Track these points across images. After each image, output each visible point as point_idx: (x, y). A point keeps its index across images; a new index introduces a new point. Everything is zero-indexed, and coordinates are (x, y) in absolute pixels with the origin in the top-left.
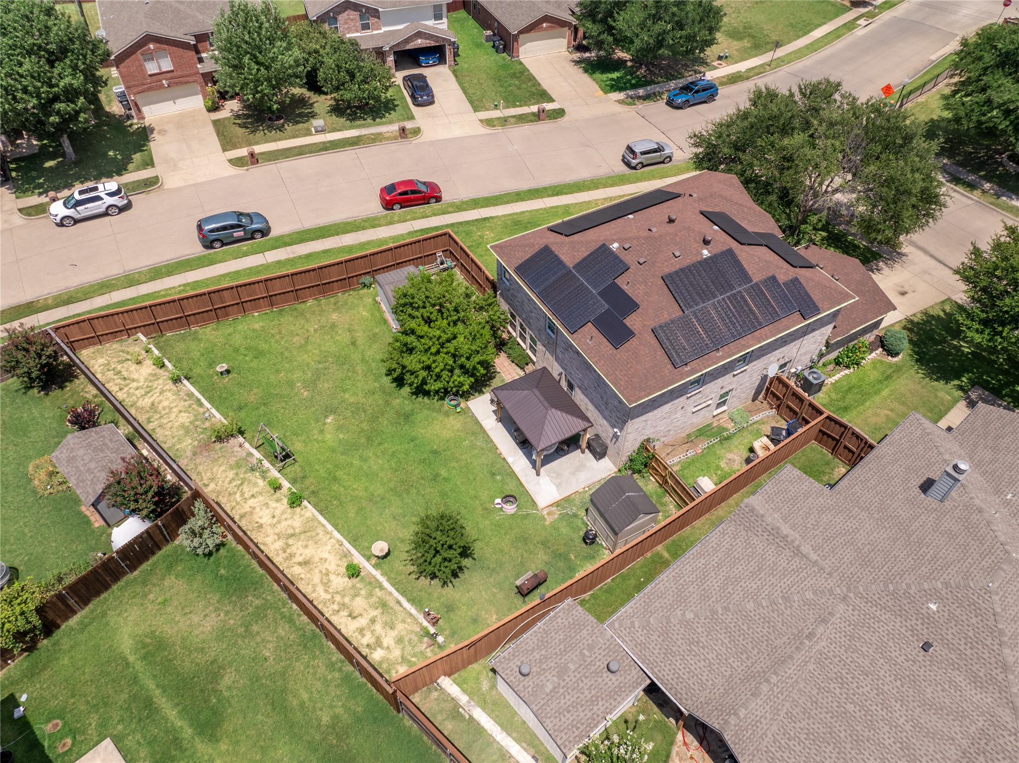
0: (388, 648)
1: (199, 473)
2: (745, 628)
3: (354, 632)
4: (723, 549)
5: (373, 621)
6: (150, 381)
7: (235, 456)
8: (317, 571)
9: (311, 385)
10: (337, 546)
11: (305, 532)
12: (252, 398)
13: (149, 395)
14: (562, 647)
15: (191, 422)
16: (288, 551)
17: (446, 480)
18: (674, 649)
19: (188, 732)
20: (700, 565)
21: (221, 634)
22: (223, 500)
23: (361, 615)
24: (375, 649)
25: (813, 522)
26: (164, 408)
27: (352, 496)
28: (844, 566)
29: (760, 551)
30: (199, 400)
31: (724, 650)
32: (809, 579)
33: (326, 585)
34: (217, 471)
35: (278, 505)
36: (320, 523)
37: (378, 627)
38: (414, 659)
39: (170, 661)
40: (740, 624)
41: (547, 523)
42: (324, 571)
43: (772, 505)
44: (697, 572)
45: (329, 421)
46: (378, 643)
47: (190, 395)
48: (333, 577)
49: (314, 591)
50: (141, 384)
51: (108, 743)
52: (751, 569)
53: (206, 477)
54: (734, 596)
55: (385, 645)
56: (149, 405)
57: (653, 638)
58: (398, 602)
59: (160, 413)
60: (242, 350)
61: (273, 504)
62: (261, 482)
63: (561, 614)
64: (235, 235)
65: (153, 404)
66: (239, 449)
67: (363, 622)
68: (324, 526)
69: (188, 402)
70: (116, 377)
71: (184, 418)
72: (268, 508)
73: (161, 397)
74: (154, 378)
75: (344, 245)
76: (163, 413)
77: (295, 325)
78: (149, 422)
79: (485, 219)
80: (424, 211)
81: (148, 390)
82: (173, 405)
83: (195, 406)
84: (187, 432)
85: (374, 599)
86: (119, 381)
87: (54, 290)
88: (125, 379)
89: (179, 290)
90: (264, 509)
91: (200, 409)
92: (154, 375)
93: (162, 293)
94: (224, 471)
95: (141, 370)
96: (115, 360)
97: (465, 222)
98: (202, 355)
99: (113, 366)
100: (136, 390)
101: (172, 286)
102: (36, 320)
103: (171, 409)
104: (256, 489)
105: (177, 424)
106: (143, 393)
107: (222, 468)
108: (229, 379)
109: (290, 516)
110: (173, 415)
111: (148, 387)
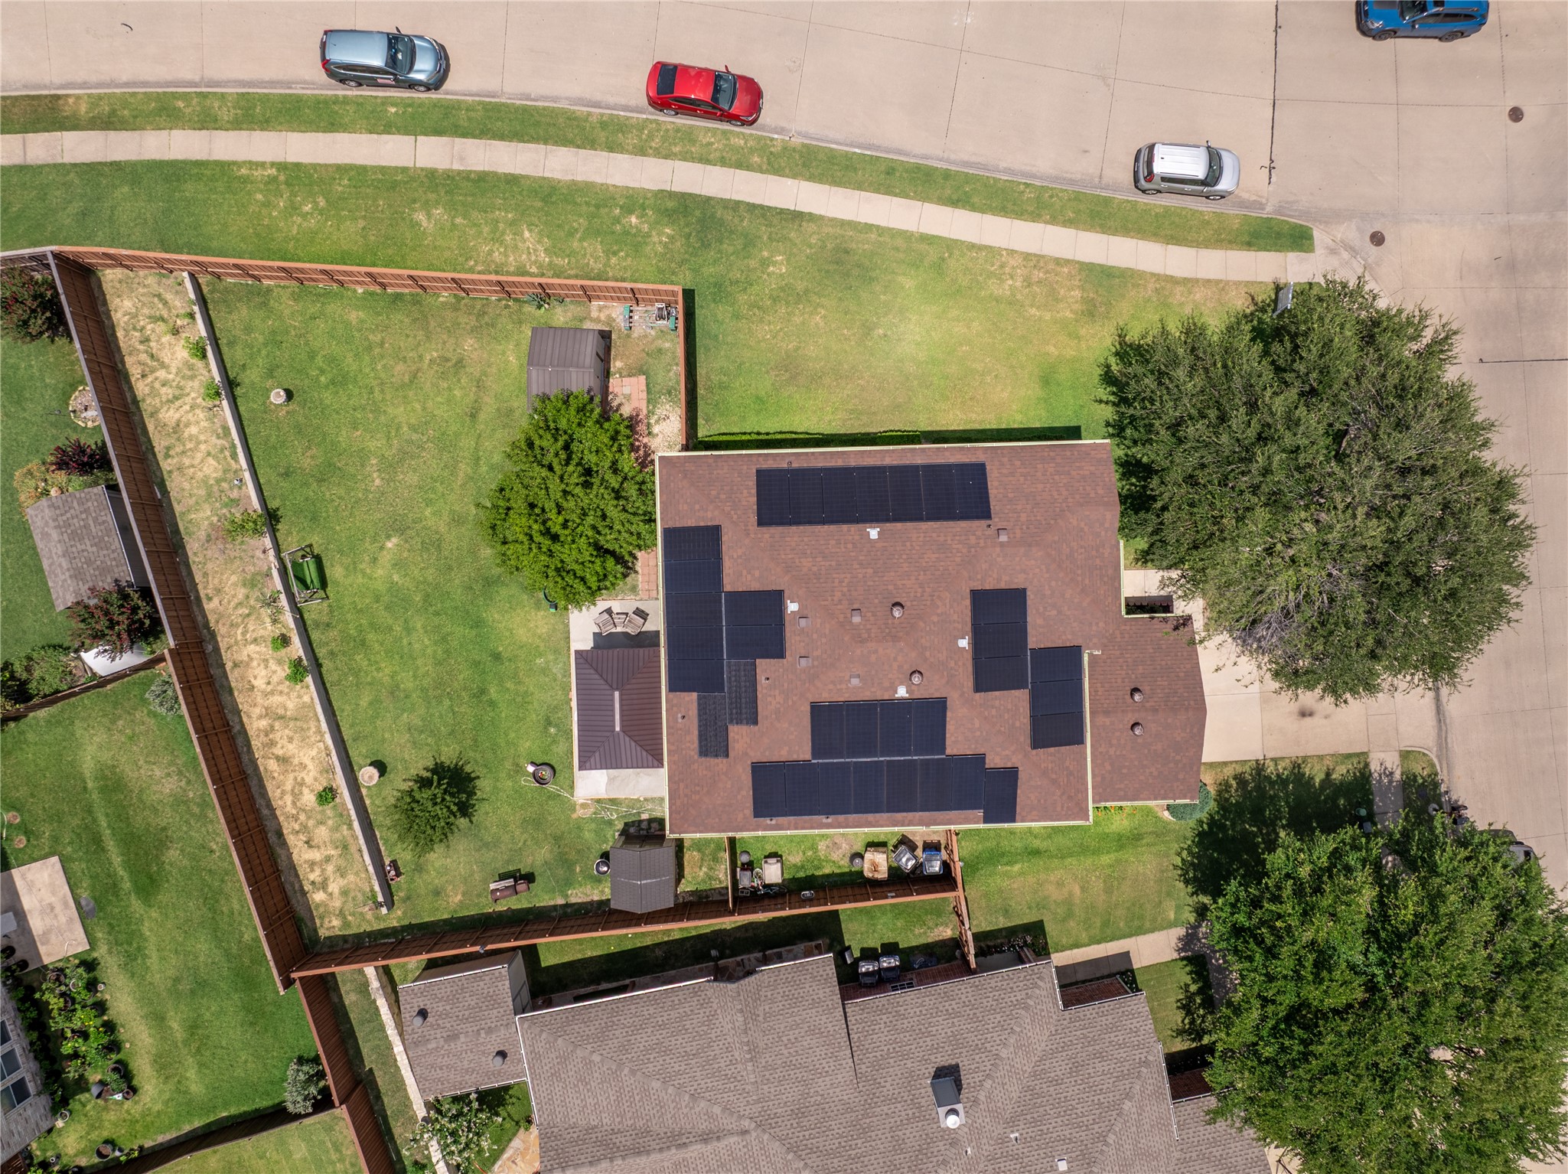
0: (331, 894)
1: (206, 575)
2: (637, 1098)
3: (306, 862)
4: (681, 1011)
5: (328, 859)
6: (183, 377)
7: (254, 565)
8: (291, 776)
9: (390, 467)
10: (323, 755)
11: (296, 720)
12: (307, 463)
13: (178, 403)
14: (467, 1013)
15: (218, 481)
16: (271, 736)
17: (492, 703)
18: (563, 1076)
19: (127, 885)
20: (646, 1013)
21: (179, 801)
22: (221, 630)
23: (319, 847)
24: (318, 889)
25: (792, 1037)
26: (191, 438)
27: (373, 678)
28: (776, 1102)
29: (713, 1036)
30: (234, 446)
31: (605, 1103)
32: (731, 1094)
33: (296, 796)
34: (228, 579)
35: (278, 669)
36: (316, 715)
37: (330, 868)
38: (350, 918)
39: (124, 807)
40: (635, 1092)
41: (574, 816)
42: (299, 779)
43: (769, 994)
44: (637, 1019)
45: (389, 545)
46: (323, 885)
47: (226, 431)
48: (306, 791)
49: (281, 798)
50: (171, 376)
51: (55, 859)
52: (688, 1049)
53: (214, 582)
54: (650, 1065)
55: (330, 890)
56: (173, 423)
57: (551, 1056)
58: (360, 851)
60: (319, 360)
61: (273, 665)
62: (268, 625)
63: (487, 978)
64: (381, 81)
65: (178, 424)
66: (261, 557)
67: (315, 855)
68: (319, 721)
69: (220, 442)
70: (141, 347)
71: (211, 469)
72: (266, 667)
73: (191, 414)
74: (189, 373)
75: (546, 175)
76: (188, 447)
77: (408, 336)
78: (167, 456)
79: (797, 216)
80: (710, 144)
81: (177, 392)
82: (202, 438)
83: (227, 454)
84: (209, 495)
85: (338, 835)
86: (143, 357)
87: (94, 78)
88: (152, 356)
89: (269, 176)
90: (262, 666)
91: (232, 462)
92: (191, 367)
93: (244, 171)
94: (235, 584)
95: (176, 348)
96: (146, 311)
97: (762, 207)
98: (265, 345)
99: (142, 323)
100: (163, 385)
101: (261, 159)
102: (59, 148)
103: (199, 443)
104: (262, 632)
105: (200, 474)
106: (170, 397)
107: (234, 578)
108: (287, 412)
109: (286, 690)
110: (199, 456)
111: (179, 388)
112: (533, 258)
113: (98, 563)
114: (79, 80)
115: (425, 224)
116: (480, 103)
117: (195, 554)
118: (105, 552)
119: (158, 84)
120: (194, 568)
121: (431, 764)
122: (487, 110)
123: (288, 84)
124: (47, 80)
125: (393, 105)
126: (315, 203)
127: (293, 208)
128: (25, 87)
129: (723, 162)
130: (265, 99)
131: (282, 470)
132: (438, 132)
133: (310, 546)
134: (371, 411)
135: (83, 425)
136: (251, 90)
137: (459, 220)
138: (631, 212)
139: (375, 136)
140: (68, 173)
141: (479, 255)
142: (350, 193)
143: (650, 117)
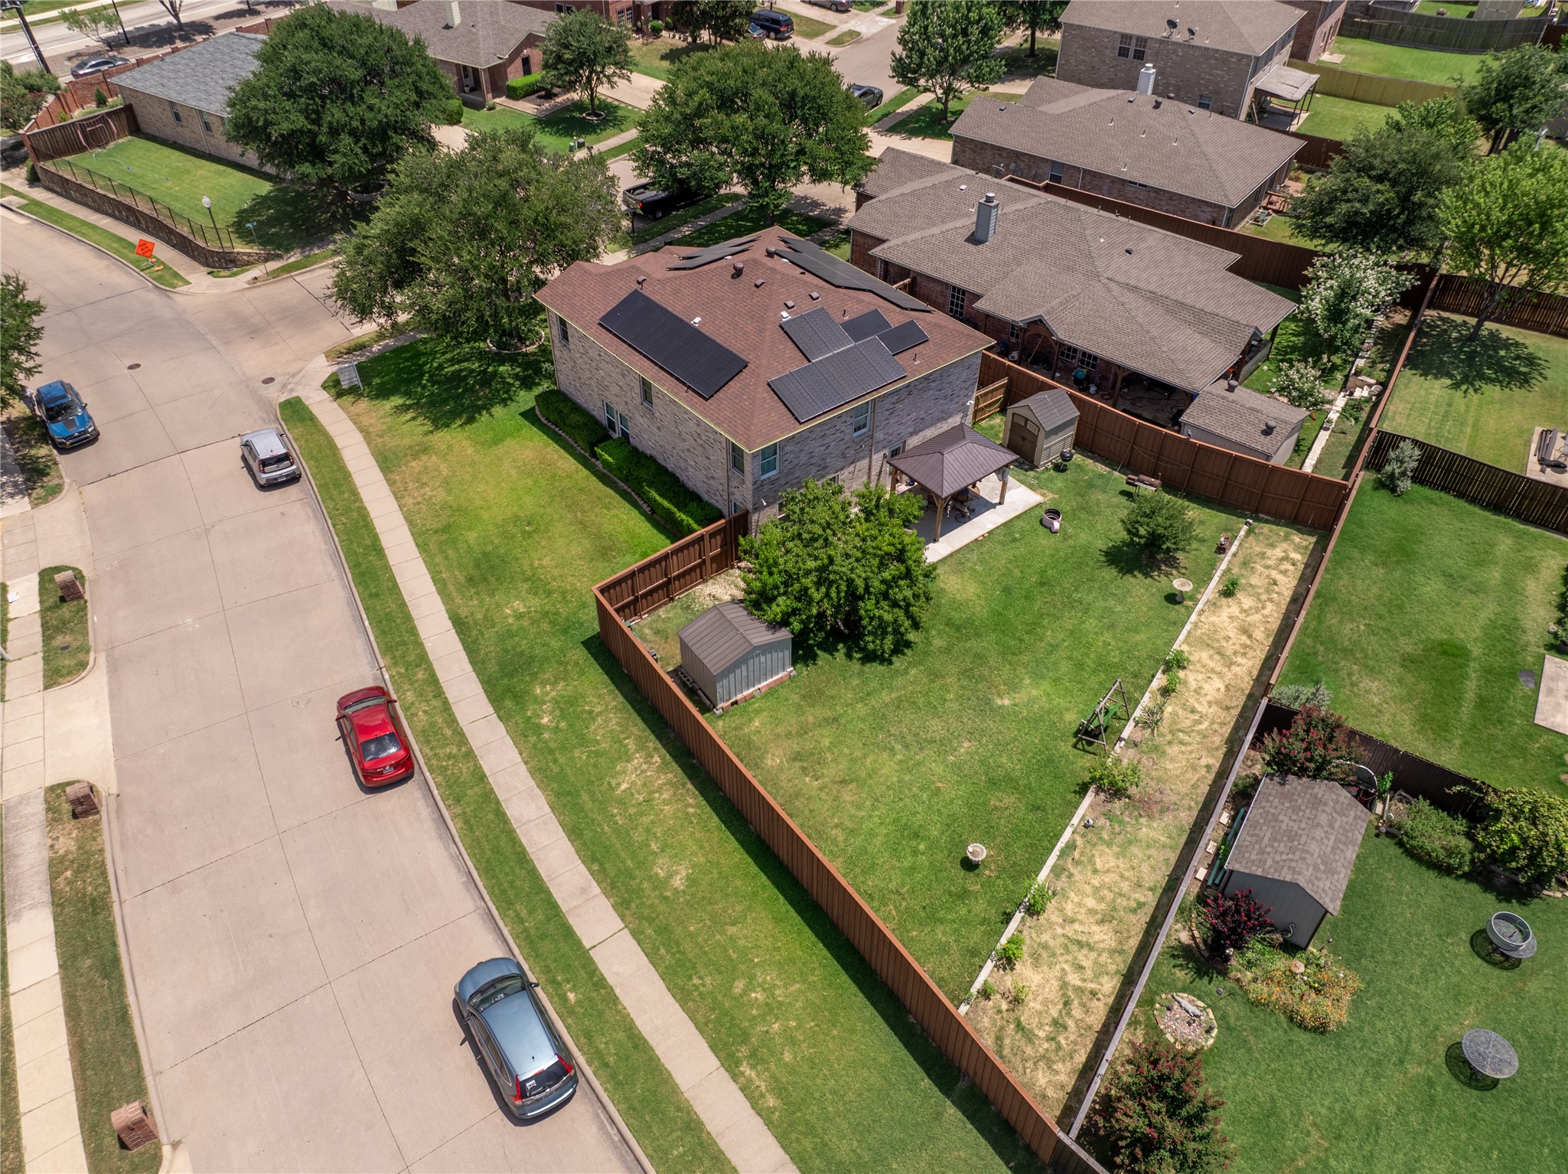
1: (1194, 788)
3: (1286, 578)
5: (1267, 567)
6: (1054, 955)
8: (1248, 620)
9: (944, 745)
10: (1206, 614)
12: (1010, 802)
13: (1084, 939)
14: (1232, 415)
15: (1109, 844)
16: (1242, 651)
17: (1042, 574)
19: (1474, 665)
22: (1218, 740)
23: (1268, 577)
24: (1292, 560)
26: (1100, 900)
30: (1063, 853)
31: (1182, 336)
33: (1256, 609)
34: (1176, 769)
35: (1188, 679)
36: (1188, 636)
37: (1270, 563)
38: (1282, 535)
39: (1433, 705)
41: (1055, 495)
42: (1243, 615)
44: (1119, 347)
45: (1006, 702)
46: (1286, 559)
47: (1057, 871)
48: (1244, 606)
49: (1271, 616)
50: (1066, 968)
51: (1538, 723)
52: (1102, 320)
53: (1192, 777)
54: (1133, 327)
55: (1283, 554)
56: (1106, 927)
58: (1234, 555)
59: (1114, 901)
60: (907, 863)
61: (1192, 685)
63: (1200, 421)
65: (1101, 922)
67: (1275, 575)
68: (1189, 632)
69: (1073, 870)
70: (1071, 1023)
71: (1106, 859)
72: (1200, 689)
73: (1079, 917)
74: (1045, 955)
75: (547, 809)
76: (1111, 895)
77: (811, 811)
78: (1141, 905)
79: (460, 624)
80: (425, 712)
81: (1073, 948)
82: (1088, 889)
83: (1076, 854)
84: (1129, 842)
85: (1244, 572)
86: (1077, 1012)
88: (1066, 1004)
89: (753, 1067)
90: (1203, 692)
91: (1078, 844)
92: (1035, 956)
93: (771, 1101)
94: (1172, 760)
95: (1034, 988)
96: (1029, 1049)
97: (466, 648)
98: (941, 921)
99: (1046, 1045)
100: (1082, 968)
101: (740, 1097)
103: (1096, 889)
104: (1181, 711)
105: (1122, 864)
106: (1085, 951)
107: (1169, 766)
109: (1198, 664)
110: (1107, 879)
111: (1067, 951)
112: (645, 767)
113: (1287, 806)
115: (683, 874)
116: (503, 915)
117: (1190, 808)
118: (1272, 812)
120: (1201, 799)
121: (1128, 577)
122: (510, 903)
125: (564, 999)
126: (745, 992)
127: (770, 1009)
129: (439, 693)
131: (1039, 814)
132: (568, 933)
133: (1075, 746)
137: (654, 847)
138: (539, 726)
139: (617, 991)
141: (678, 810)
142: (706, 966)
143: (425, 769)
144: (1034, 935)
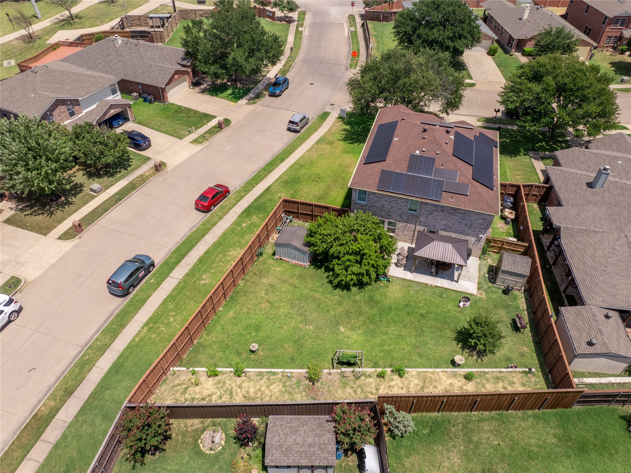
4: (575, 249)
6: (222, 387)
7: (335, 381)
9: (306, 321)
10: (446, 374)
11: (425, 381)
12: (290, 350)
13: (234, 394)
14: (586, 325)
15: (284, 386)
17: (428, 313)
18: (613, 293)
20: (577, 260)
26: (255, 393)
27: (407, 353)
30: (269, 372)
34: (339, 395)
35: (395, 382)
36: (424, 372)
38: (538, 387)
42: (458, 389)
45: (342, 330)
47: (260, 374)
48: (465, 388)
52: (592, 249)
54: (601, 261)
58: (500, 372)
59: (258, 398)
61: (393, 383)
62: (371, 380)
63: (567, 315)
64: (140, 276)
65: (245, 397)
66: (332, 376)
68: (427, 372)
69: (264, 380)
71: (276, 388)
72: (393, 387)
73: (243, 389)
74: (221, 385)
75: (212, 243)
77: (251, 299)
80: (230, 202)
81: (228, 392)
82: (258, 387)
83: (272, 377)
84: (290, 393)
85: (491, 380)
87: (41, 395)
88: (203, 399)
89: (147, 330)
90: (392, 389)
91: (277, 376)
92: (219, 382)
93: (137, 340)
94: (343, 392)
95: (205, 387)
96: (178, 395)
98: (224, 352)
99: (182, 399)
100: (221, 398)
101: (137, 331)
102: (62, 422)
103: (260, 390)
104: (373, 385)
105: (277, 394)
106: (229, 397)
107: (340, 392)
108: (262, 351)
109: (408, 381)
110: (267, 392)
111: (226, 391)
113: (314, 427)
114: (36, 403)
115: (206, 282)
116: (170, 255)
118: (309, 423)
119: (68, 367)
121: (455, 343)
122: (175, 253)
123: (112, 314)
124: (22, 419)
125: (151, 279)
126: (172, 316)
127: (169, 324)
128: (15, 433)
129: (239, 201)
130: (112, 323)
131: (290, 361)
132: (172, 269)
133: (333, 359)
134: (278, 320)
135: (221, 447)
136: (103, 328)
137: (212, 271)
138: (241, 225)
139: (158, 289)
140: (77, 421)
142: (176, 303)
143: (210, 214)
144: (227, 378)
